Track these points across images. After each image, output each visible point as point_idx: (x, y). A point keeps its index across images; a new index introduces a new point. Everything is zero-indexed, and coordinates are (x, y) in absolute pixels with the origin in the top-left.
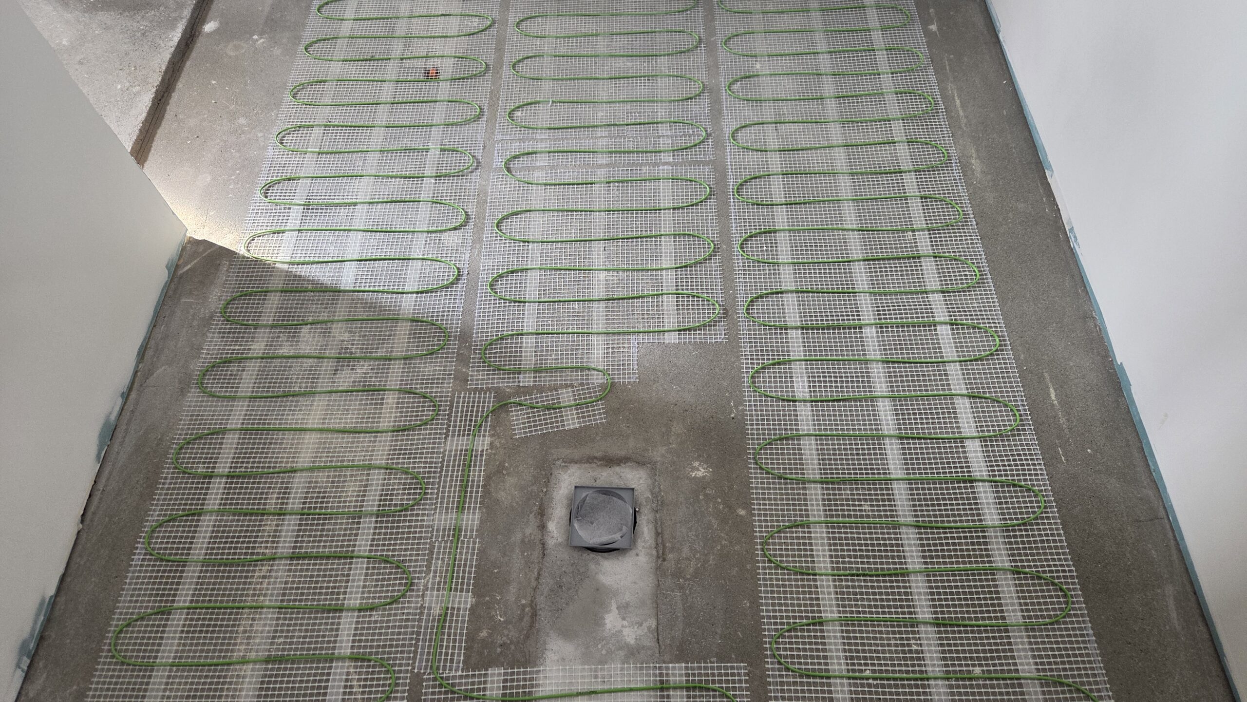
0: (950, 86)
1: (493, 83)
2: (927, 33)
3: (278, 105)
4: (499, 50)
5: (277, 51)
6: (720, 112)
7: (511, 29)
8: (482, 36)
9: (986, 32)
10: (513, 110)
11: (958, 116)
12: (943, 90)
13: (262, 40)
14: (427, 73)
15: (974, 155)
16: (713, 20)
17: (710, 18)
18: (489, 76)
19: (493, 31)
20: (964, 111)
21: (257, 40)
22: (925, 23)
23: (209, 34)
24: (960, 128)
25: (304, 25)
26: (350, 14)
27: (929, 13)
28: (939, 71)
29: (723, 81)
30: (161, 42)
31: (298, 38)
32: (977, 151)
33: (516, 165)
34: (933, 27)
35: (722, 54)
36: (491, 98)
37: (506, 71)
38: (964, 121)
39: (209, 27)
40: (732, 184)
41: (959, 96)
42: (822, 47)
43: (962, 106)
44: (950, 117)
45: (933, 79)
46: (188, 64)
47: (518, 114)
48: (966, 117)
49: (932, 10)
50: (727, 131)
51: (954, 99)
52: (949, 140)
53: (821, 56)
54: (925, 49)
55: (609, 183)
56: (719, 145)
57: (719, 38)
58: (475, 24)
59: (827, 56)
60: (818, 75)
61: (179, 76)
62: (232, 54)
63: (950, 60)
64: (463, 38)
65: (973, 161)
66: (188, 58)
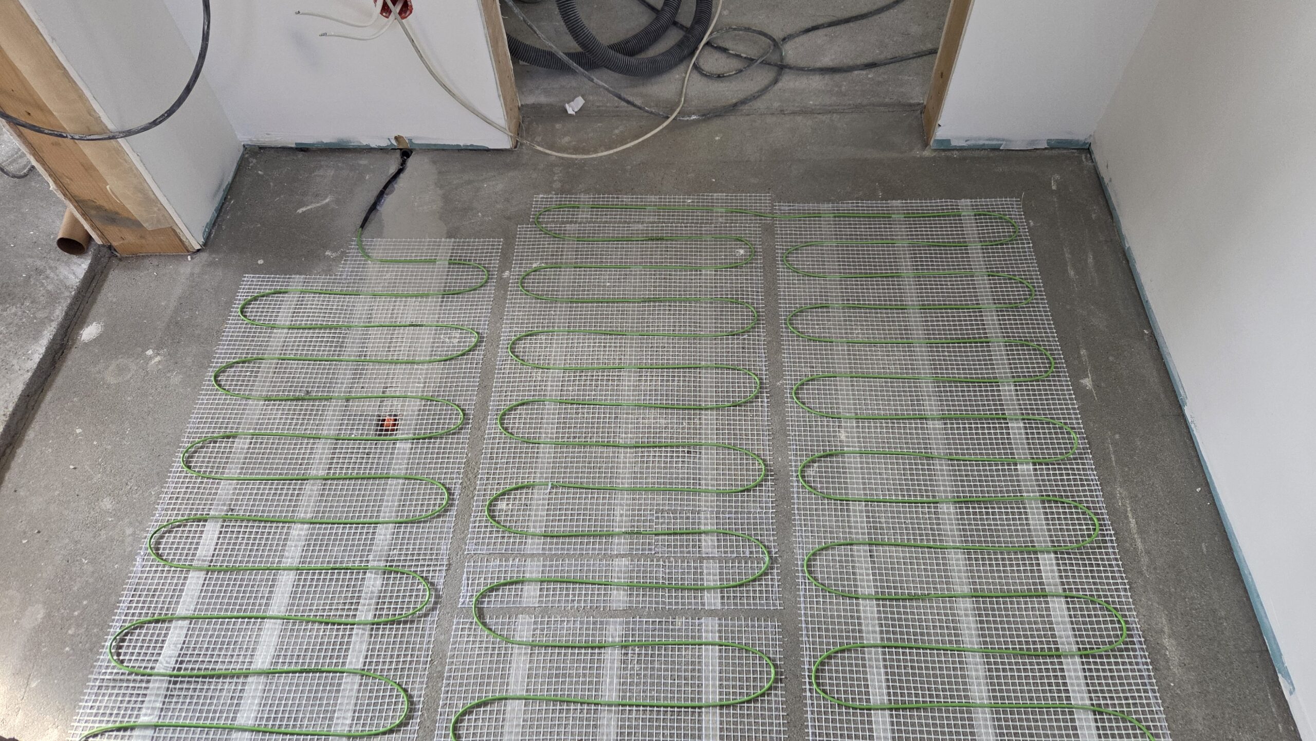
0: (1119, 490)
1: (472, 447)
2: (1081, 393)
3: (162, 476)
4: (484, 388)
5: (176, 379)
6: (789, 517)
7: (503, 352)
8: (462, 362)
9: (1162, 396)
10: (496, 499)
11: (1136, 549)
12: (1109, 498)
13: (158, 359)
14: (381, 422)
15: (1166, 629)
16: (779, 351)
17: (774, 348)
18: (464, 436)
19: (479, 354)
20: (1144, 541)
21: (151, 358)
22: (1076, 375)
23: (87, 345)
24: (1141, 573)
25: (219, 332)
26: (284, 319)
27: (1079, 357)
28: (1101, 463)
29: (795, 462)
30: (15, 362)
31: (208, 356)
32: (1170, 620)
33: (492, 603)
34: (1087, 382)
35: (792, 409)
36: (466, 473)
37: (492, 426)
38: (1145, 560)
39: (89, 332)
40: (808, 664)
41: (1134, 511)
42: (931, 407)
43: (1141, 532)
44: (1124, 552)
45: (1093, 475)
46: (49, 396)
47: (502, 505)
48: (1148, 552)
49: (1083, 352)
50: (800, 556)
51: (1127, 517)
52: (1126, 597)
53: (931, 424)
54: (1077, 422)
55: (626, 647)
56: (788, 582)
57: (788, 382)
58: (455, 341)
59: (938, 424)
60: (928, 458)
61: (33, 418)
62: (111, 380)
63: (1115, 444)
64: (436, 365)
65: (1166, 642)
66: (51, 385)
